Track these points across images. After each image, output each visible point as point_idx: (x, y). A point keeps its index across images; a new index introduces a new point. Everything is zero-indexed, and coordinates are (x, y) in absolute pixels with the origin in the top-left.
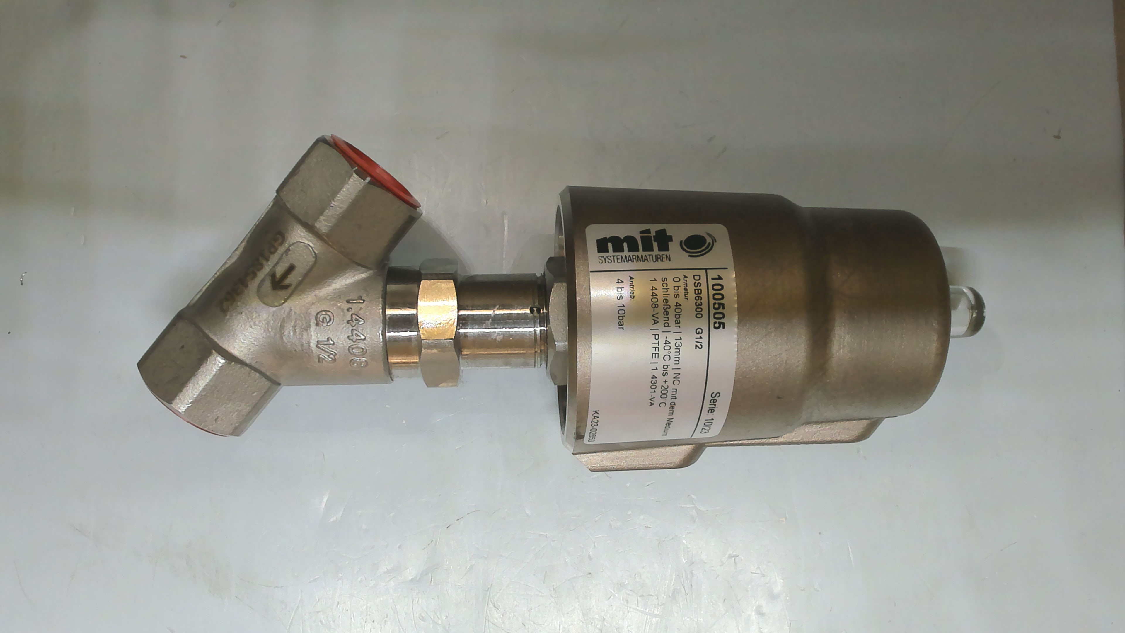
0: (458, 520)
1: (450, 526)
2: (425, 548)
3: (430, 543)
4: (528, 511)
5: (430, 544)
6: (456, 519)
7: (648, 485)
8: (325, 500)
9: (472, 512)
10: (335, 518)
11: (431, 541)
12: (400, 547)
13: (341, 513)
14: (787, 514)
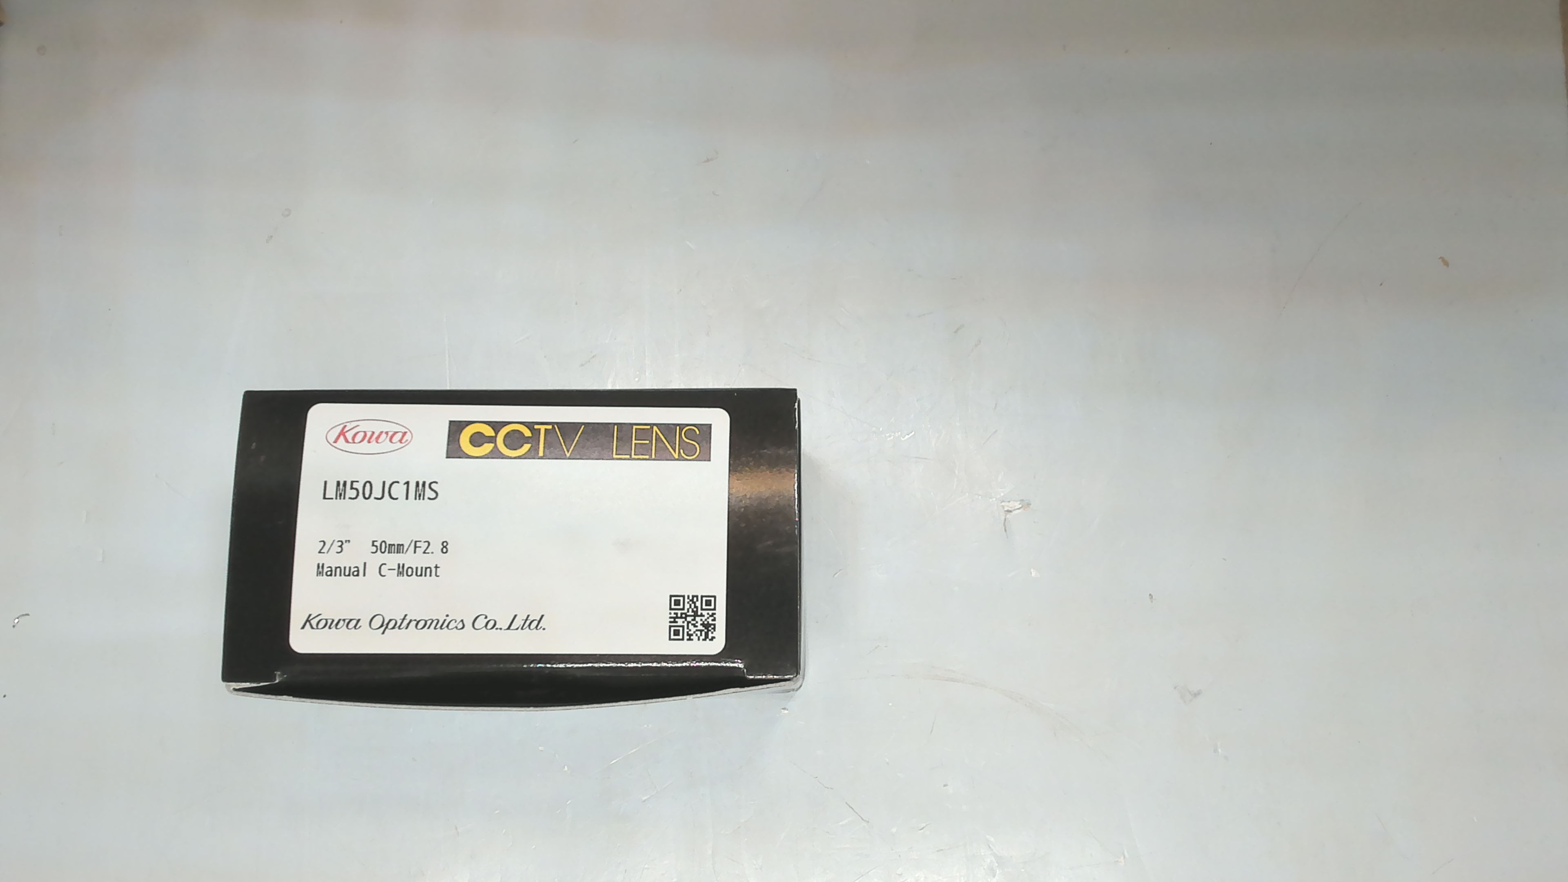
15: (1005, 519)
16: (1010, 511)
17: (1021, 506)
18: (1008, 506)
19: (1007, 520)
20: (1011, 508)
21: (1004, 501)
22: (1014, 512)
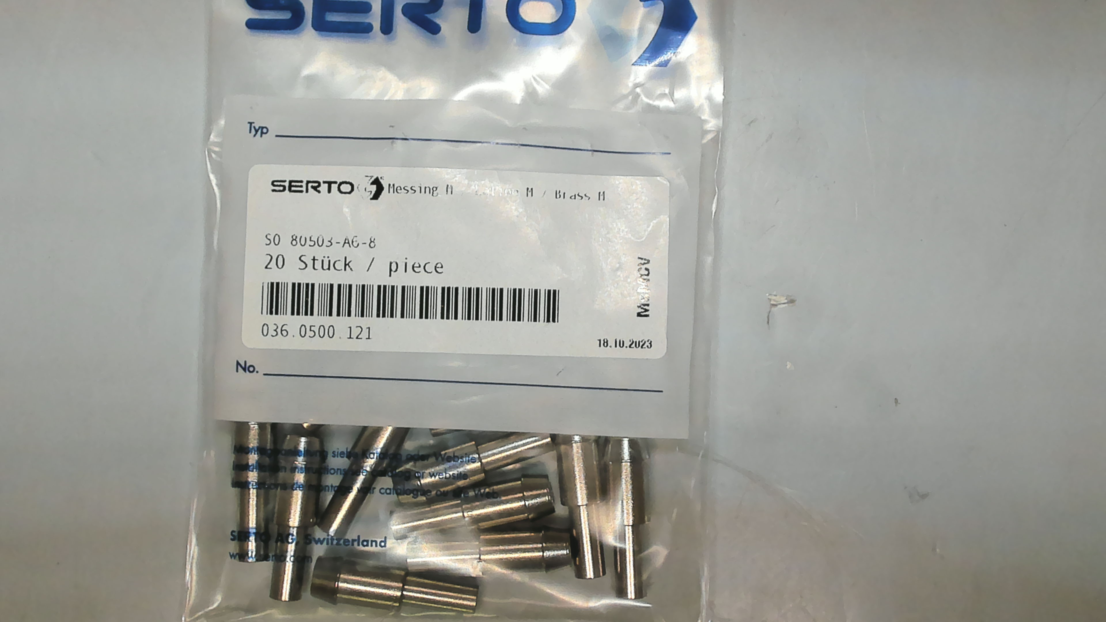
15: (770, 312)
16: (776, 305)
17: (786, 301)
18: (774, 300)
19: (771, 313)
20: (778, 301)
21: (770, 295)
22: (779, 306)
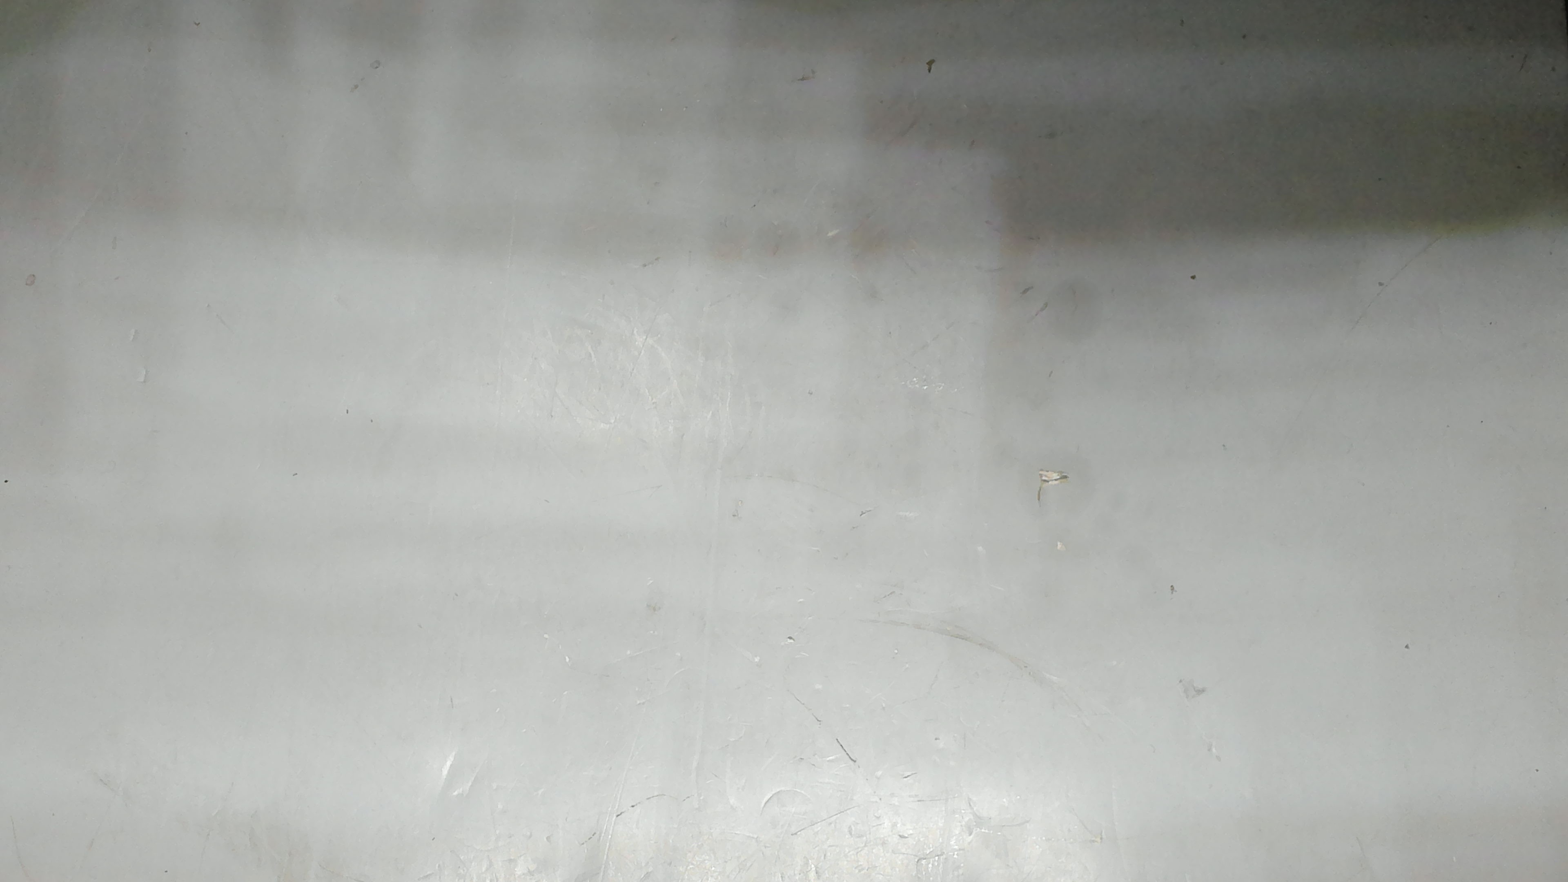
0: (633, 806)
1: (621, 814)
2: (583, 844)
3: (592, 836)
4: (732, 801)
5: (591, 838)
6: (631, 805)
7: (908, 776)
8: (449, 763)
9: (653, 797)
10: (461, 789)
11: (593, 833)
12: (548, 838)
13: (470, 784)
14: (1103, 833)
